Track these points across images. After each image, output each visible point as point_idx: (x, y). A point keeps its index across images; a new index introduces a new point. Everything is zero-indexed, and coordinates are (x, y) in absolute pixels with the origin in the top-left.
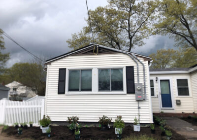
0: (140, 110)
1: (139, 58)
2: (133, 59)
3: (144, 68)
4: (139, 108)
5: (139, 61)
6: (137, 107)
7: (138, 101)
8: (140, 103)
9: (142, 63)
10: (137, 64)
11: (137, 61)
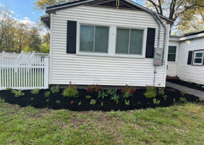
0: (156, 74)
1: (162, 21)
2: (156, 20)
3: (165, 32)
4: (155, 73)
5: (162, 23)
6: (153, 72)
7: (155, 65)
8: (157, 67)
9: (164, 26)
10: (159, 26)
11: (160, 23)
